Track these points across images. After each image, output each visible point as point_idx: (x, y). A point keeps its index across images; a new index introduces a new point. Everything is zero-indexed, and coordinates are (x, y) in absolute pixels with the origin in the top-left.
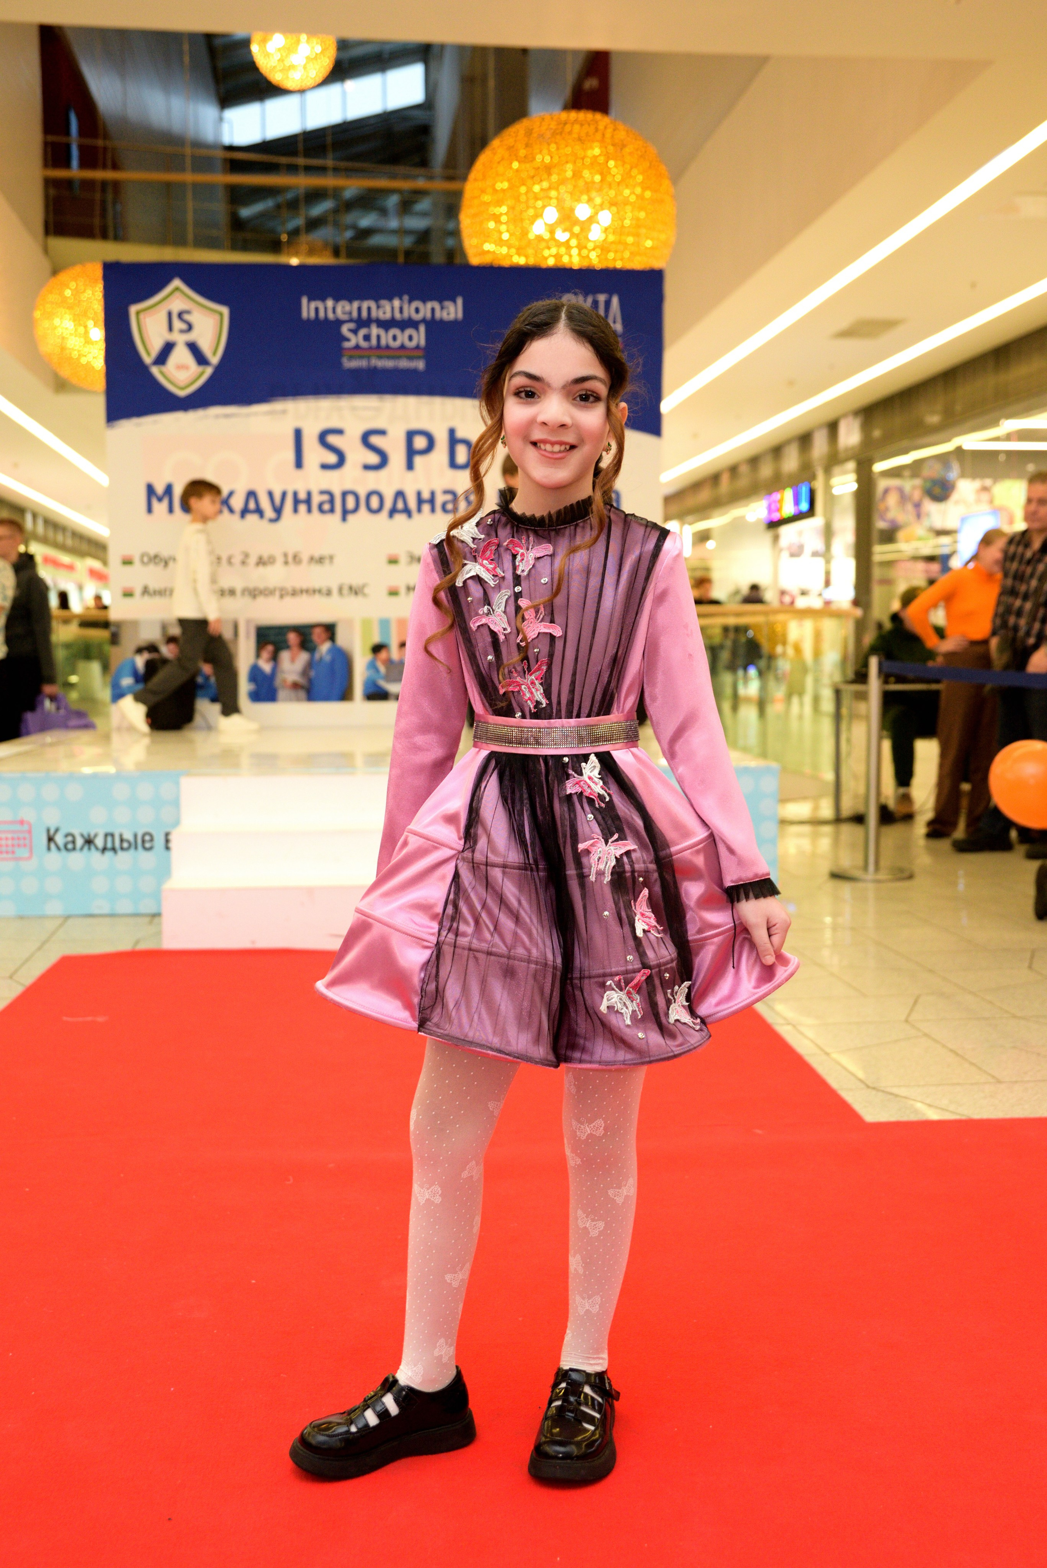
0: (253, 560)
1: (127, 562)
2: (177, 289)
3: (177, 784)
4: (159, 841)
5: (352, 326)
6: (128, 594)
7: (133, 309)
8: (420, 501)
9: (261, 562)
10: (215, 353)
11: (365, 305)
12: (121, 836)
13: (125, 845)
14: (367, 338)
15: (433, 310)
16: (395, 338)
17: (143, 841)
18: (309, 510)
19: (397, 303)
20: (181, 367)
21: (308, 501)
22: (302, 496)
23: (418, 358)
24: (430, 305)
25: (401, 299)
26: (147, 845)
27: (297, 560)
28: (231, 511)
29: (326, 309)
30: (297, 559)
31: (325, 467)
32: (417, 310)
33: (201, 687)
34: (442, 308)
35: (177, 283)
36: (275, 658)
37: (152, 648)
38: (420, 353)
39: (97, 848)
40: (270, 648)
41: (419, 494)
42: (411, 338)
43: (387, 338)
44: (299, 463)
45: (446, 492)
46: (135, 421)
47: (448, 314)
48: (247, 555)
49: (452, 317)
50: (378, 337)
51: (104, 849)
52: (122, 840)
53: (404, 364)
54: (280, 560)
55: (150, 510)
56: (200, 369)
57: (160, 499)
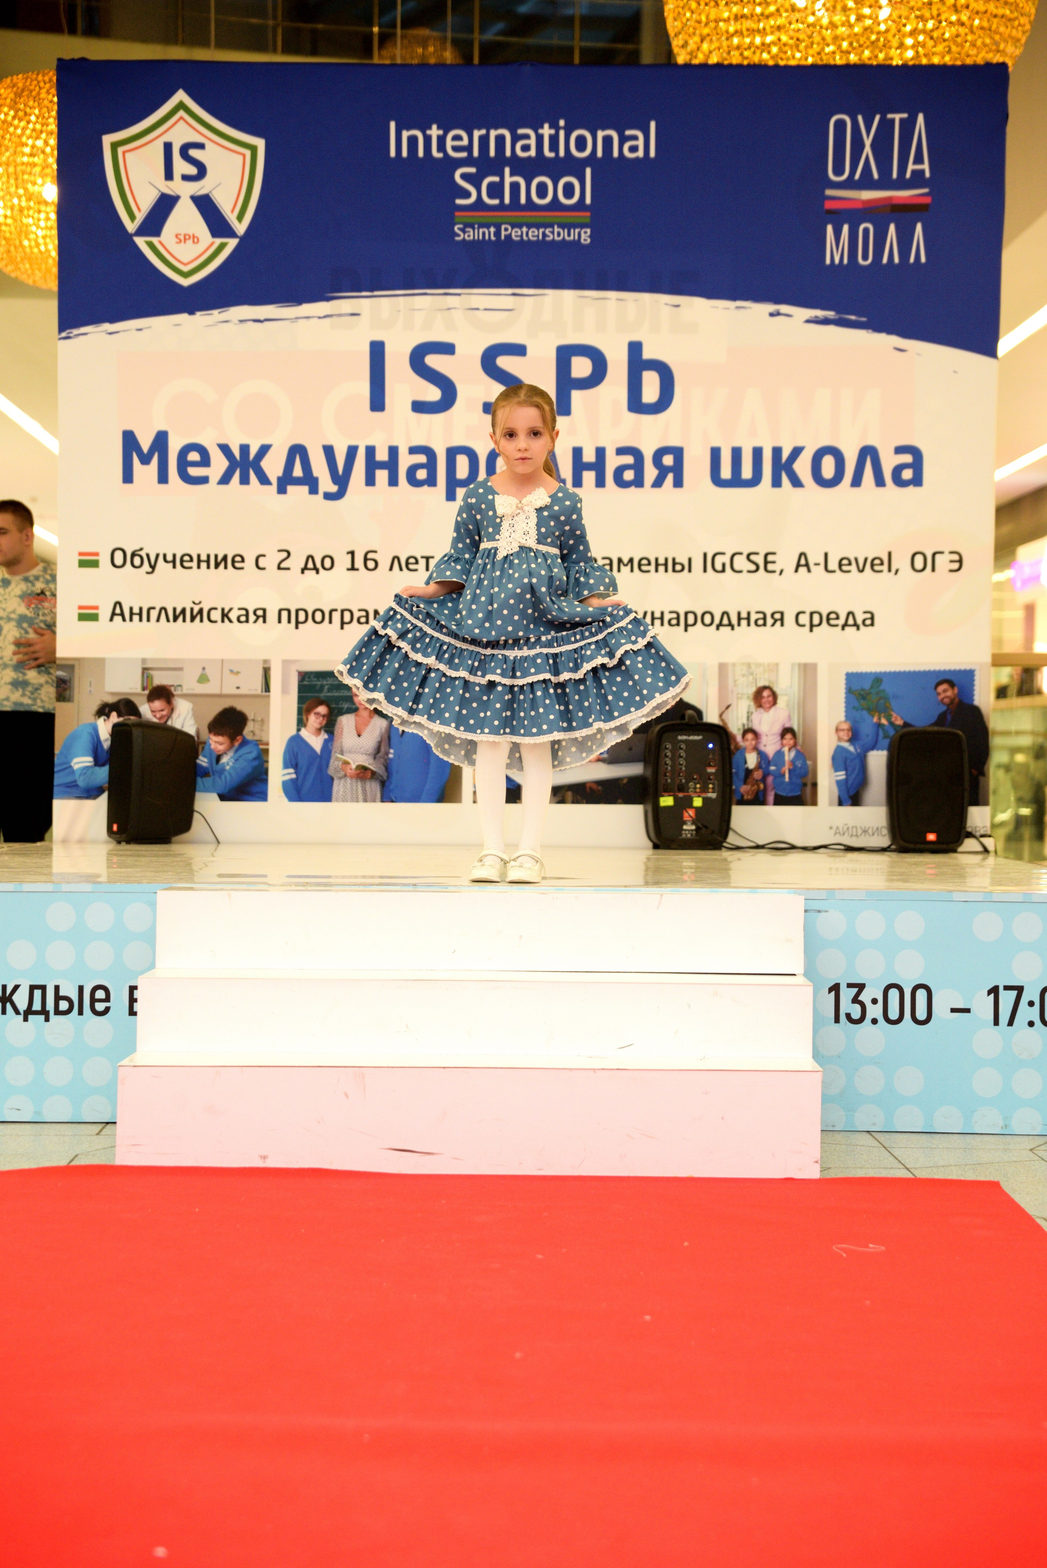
0: (296, 562)
1: (88, 562)
2: (181, 106)
3: (153, 905)
4: (119, 1000)
5: (472, 170)
6: (88, 616)
7: (108, 140)
8: (579, 466)
9: (311, 565)
10: (240, 218)
11: (493, 133)
12: (57, 988)
13: (64, 1005)
14: (496, 190)
15: (608, 141)
16: (542, 190)
17: (93, 1000)
18: (393, 481)
19: (546, 131)
20: (184, 238)
21: (392, 465)
22: (382, 455)
23: (582, 226)
24: (600, 134)
25: (554, 125)
26: (100, 1007)
27: (371, 564)
28: (264, 480)
29: (428, 140)
30: (370, 562)
31: (419, 407)
32: (581, 143)
33: (206, 773)
34: (623, 140)
35: (181, 96)
36: (329, 726)
37: (126, 706)
38: (585, 217)
39: (17, 1012)
40: (322, 709)
41: (577, 452)
42: (569, 191)
43: (529, 191)
44: (377, 403)
45: (621, 451)
46: (107, 327)
47: (633, 149)
48: (289, 554)
49: (640, 153)
50: (515, 187)
51: (29, 1012)
52: (58, 998)
53: (556, 234)
54: (343, 561)
55: (128, 477)
56: (218, 241)
57: (145, 460)
